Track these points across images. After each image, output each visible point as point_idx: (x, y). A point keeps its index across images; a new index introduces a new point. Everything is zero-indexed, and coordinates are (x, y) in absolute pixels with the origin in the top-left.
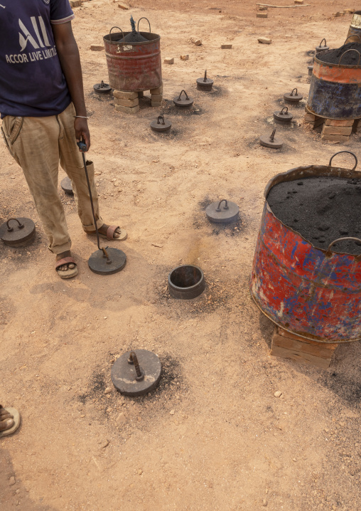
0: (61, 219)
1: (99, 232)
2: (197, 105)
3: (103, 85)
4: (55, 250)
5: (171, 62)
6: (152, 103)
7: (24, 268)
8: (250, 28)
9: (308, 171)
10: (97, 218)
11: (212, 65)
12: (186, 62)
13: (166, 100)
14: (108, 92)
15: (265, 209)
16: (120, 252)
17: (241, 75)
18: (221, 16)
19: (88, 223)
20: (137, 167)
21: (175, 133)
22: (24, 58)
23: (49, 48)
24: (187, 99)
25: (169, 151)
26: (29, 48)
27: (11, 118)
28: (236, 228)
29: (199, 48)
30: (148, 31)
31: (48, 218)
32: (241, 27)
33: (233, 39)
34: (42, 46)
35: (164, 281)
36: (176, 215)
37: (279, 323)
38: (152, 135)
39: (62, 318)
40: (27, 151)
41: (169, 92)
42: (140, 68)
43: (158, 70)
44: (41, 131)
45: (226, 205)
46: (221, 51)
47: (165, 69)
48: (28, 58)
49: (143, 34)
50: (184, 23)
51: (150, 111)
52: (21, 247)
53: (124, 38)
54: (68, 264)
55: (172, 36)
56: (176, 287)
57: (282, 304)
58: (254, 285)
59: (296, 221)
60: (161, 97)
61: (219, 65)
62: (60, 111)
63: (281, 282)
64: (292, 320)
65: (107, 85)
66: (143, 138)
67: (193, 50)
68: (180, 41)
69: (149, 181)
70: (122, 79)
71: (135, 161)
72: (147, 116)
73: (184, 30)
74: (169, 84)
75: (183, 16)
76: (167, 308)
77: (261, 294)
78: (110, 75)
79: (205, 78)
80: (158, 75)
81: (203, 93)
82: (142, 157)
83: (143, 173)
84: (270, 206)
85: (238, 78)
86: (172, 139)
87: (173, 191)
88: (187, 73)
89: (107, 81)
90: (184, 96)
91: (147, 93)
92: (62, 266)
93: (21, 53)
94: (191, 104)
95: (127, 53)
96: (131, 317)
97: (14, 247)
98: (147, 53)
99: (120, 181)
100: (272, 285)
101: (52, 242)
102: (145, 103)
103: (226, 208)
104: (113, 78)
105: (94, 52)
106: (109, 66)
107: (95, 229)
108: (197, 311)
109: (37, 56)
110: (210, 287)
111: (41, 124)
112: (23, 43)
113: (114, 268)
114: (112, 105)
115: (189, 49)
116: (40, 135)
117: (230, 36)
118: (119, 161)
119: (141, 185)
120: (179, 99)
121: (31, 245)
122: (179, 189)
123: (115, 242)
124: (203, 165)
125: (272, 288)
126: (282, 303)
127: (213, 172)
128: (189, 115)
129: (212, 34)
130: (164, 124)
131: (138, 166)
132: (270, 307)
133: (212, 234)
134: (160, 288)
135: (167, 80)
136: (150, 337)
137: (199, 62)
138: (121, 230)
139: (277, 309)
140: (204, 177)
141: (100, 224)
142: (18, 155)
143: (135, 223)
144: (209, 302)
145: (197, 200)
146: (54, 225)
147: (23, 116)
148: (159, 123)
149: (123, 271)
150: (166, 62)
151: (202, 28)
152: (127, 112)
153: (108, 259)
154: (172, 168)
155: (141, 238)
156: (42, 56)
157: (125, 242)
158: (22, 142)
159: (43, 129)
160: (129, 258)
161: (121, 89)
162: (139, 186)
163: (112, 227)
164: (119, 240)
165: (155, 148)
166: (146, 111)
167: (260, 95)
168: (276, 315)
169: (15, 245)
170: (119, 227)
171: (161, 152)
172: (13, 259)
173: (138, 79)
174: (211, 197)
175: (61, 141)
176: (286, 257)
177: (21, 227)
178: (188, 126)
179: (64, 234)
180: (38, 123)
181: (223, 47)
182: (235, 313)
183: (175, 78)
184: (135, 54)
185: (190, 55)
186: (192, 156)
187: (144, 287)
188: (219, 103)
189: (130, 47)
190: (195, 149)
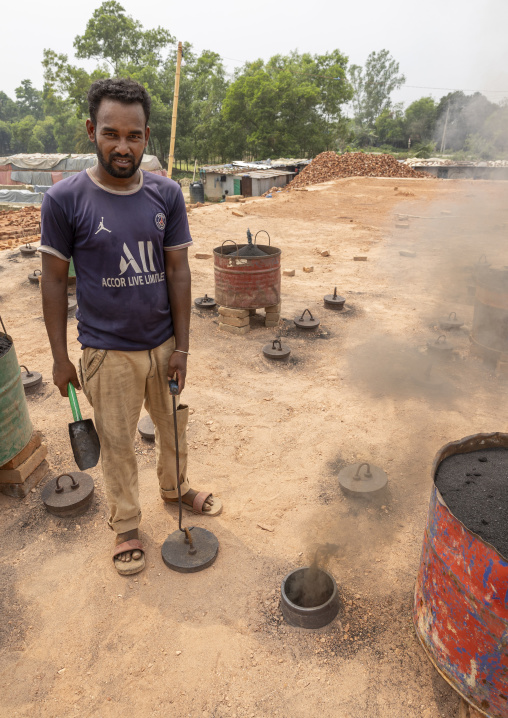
0: (133, 481)
1: (182, 501)
2: (324, 327)
3: (207, 299)
4: (116, 526)
5: (292, 274)
6: (266, 322)
7: (67, 551)
8: (389, 239)
9: (491, 440)
10: (181, 480)
11: (343, 280)
12: (310, 274)
13: (284, 320)
14: (212, 307)
15: (435, 499)
16: (208, 534)
17: (380, 292)
18: (353, 226)
19: (169, 486)
20: (242, 406)
21: (295, 361)
22: (122, 282)
23: (153, 273)
24: (312, 320)
25: (286, 385)
26: (130, 272)
27: (92, 351)
28: (383, 507)
29: (326, 259)
30: (267, 244)
31: (115, 478)
32: (377, 237)
33: (368, 251)
34: (146, 270)
35: (273, 591)
36: (295, 481)
37: (471, 697)
38: (265, 363)
39: (110, 647)
40: (104, 390)
41: (288, 310)
42: (254, 284)
43: (276, 286)
44: (126, 367)
45: (368, 471)
46: (354, 263)
47: (285, 283)
48: (127, 282)
49: (260, 247)
50: (308, 232)
51: (263, 333)
52: (69, 516)
53: (238, 251)
54: (131, 552)
55: (293, 245)
56: (293, 605)
57: (473, 664)
58: (421, 618)
59: (484, 523)
60: (278, 316)
61: (351, 279)
62: (156, 345)
63: (468, 623)
64: (493, 696)
65: (211, 300)
66: (252, 366)
67: (319, 261)
68: (303, 251)
69: (258, 426)
70: (231, 295)
71: (239, 398)
72: (258, 338)
73: (308, 239)
74: (290, 300)
75: (306, 224)
76: (278, 642)
77: (435, 637)
78: (217, 289)
79: (335, 295)
80: (276, 292)
81: (332, 312)
82: (250, 392)
83: (249, 414)
84: (442, 494)
85: (377, 296)
86: (291, 368)
87: (290, 444)
88: (311, 288)
89: (212, 295)
90: (307, 316)
91: (261, 311)
92: (123, 554)
93: (120, 277)
94: (317, 326)
95: (240, 268)
96: (219, 654)
97: (59, 516)
98: (264, 268)
99: (218, 425)
100: (454, 626)
101: (114, 515)
102: (257, 322)
103: (369, 476)
104: (220, 294)
105: (199, 261)
106: (217, 280)
107: (177, 496)
108: (326, 651)
109: (137, 281)
110: (347, 609)
111: (128, 359)
112: (124, 267)
113: (199, 562)
114: (215, 322)
115: (313, 260)
116: (123, 372)
117: (364, 247)
118: (219, 396)
119: (246, 432)
120: (301, 320)
121: (83, 514)
122: (300, 441)
123: (203, 517)
124: (333, 407)
125: (454, 631)
126: (472, 661)
127: (348, 418)
128: (314, 339)
129: (342, 244)
130: (280, 350)
131: (244, 405)
132: (452, 665)
133: (348, 514)
134: (267, 603)
135: (286, 295)
136: (247, 700)
137: (326, 275)
138: (214, 499)
139: (465, 671)
140: (334, 426)
141: (184, 489)
142: (92, 395)
143: (234, 489)
144: (346, 637)
145: (324, 459)
146: (121, 490)
147: (107, 349)
148: (274, 348)
149: (211, 569)
150: (286, 274)
151: (330, 238)
152: (233, 333)
153: (192, 547)
154: (290, 409)
155: (243, 514)
156: (144, 281)
157: (217, 519)
158: (99, 379)
159: (130, 365)
160: (223, 546)
161: (229, 306)
162: (244, 433)
163: (202, 494)
164: (210, 515)
165: (268, 381)
166: (259, 332)
167: (407, 317)
168: (463, 682)
169: (62, 514)
170: (211, 495)
171: (275, 387)
172: (55, 535)
173: (250, 295)
174: (345, 457)
175: (150, 381)
176: (475, 582)
177: (75, 487)
178: (312, 353)
179: (133, 504)
180: (124, 358)
181: (356, 259)
182: (389, 662)
183: (296, 293)
184: (250, 268)
185: (315, 267)
186: (317, 394)
187: (243, 600)
188: (352, 325)
189: (245, 261)
190: (322, 385)
